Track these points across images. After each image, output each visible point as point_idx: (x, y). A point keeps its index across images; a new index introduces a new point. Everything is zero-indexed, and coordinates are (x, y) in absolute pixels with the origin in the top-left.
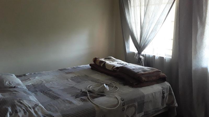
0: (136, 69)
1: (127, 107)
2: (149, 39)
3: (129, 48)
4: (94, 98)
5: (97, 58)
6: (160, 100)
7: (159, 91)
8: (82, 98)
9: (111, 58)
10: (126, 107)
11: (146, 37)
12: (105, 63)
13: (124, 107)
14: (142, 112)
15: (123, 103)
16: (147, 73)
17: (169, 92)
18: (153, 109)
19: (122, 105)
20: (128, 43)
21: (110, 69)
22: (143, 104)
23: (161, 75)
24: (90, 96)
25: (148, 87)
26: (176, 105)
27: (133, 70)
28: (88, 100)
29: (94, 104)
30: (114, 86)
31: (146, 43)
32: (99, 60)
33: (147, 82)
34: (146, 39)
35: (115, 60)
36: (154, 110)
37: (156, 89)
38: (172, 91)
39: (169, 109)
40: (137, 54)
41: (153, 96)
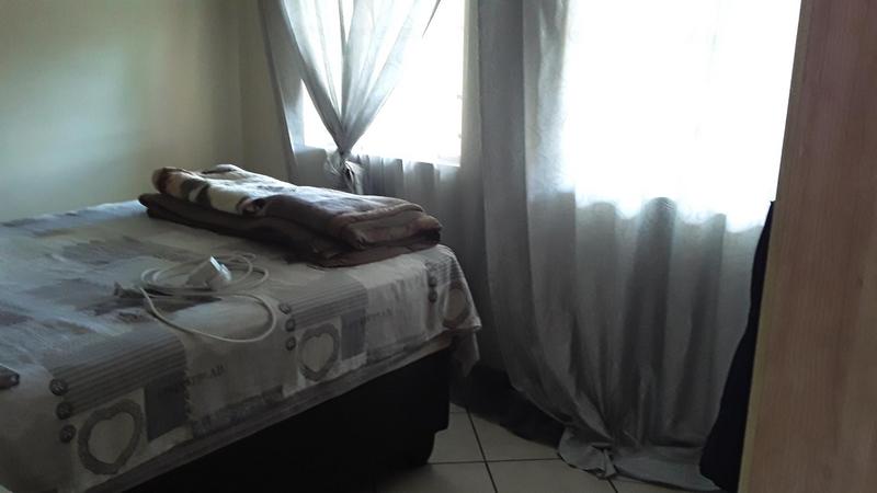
0: (334, 203)
1: (304, 335)
2: (377, 94)
3: (299, 132)
4: (172, 308)
5: (171, 170)
6: (421, 307)
7: (417, 278)
8: (125, 311)
9: (229, 170)
10: (298, 335)
11: (366, 88)
12: (207, 186)
13: (292, 334)
14: (359, 353)
15: (289, 321)
16: (372, 215)
17: (452, 278)
18: (399, 342)
19: (283, 328)
20: (294, 112)
21: (230, 208)
22: (363, 322)
23: (420, 219)
24: (155, 306)
25: (377, 264)
26: (477, 322)
27: (321, 207)
28: (150, 317)
29: (175, 327)
30: (251, 270)
31: (368, 111)
32: (179, 177)
33: (372, 245)
34: (364, 93)
35: (246, 177)
36: (403, 345)
37: (407, 268)
38: (462, 275)
39: (454, 338)
40: (333, 157)
41: (397, 297)
